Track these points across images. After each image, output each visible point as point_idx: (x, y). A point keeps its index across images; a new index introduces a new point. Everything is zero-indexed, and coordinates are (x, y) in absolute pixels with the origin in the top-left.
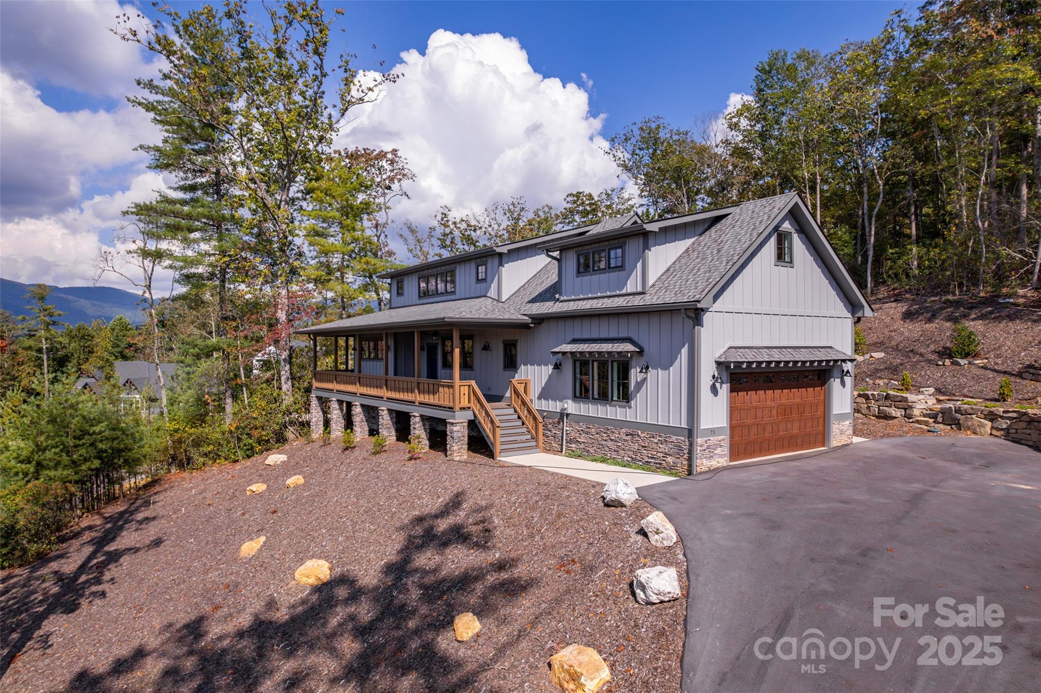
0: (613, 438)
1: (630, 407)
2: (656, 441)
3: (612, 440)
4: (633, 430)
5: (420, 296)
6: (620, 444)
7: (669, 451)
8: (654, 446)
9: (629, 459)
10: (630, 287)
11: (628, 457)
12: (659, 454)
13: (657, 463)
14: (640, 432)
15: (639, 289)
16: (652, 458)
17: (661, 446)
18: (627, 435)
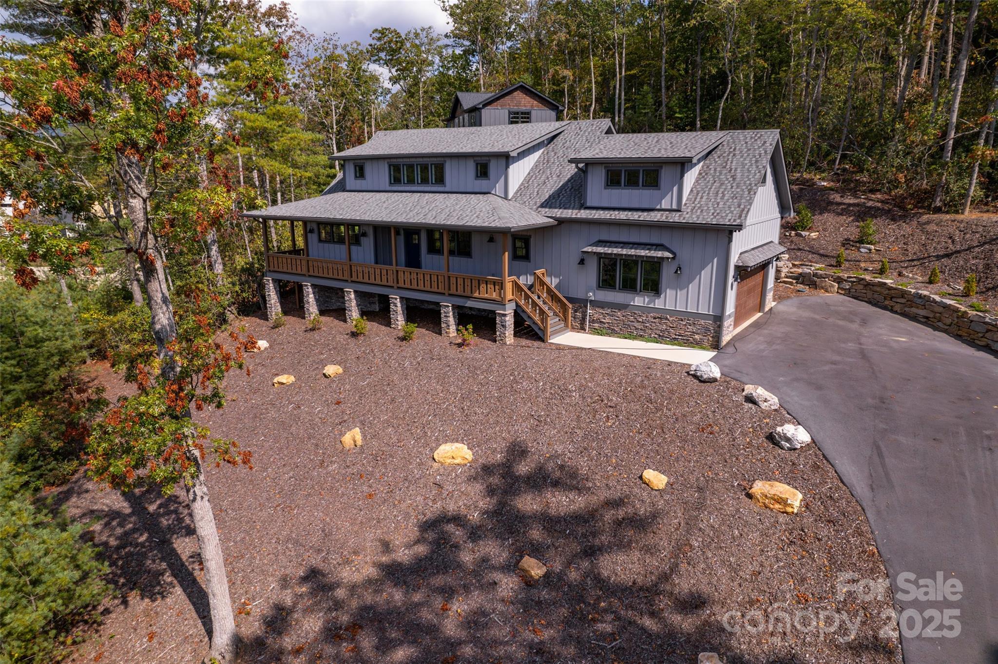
0: (640, 320)
1: (659, 298)
2: (684, 323)
4: (662, 315)
5: (391, 183)
6: (647, 325)
7: (697, 331)
8: (682, 327)
10: (665, 204)
11: (655, 334)
12: (686, 333)
13: (684, 339)
14: (668, 316)
15: (674, 207)
16: (679, 336)
17: (689, 327)
18: (655, 318)
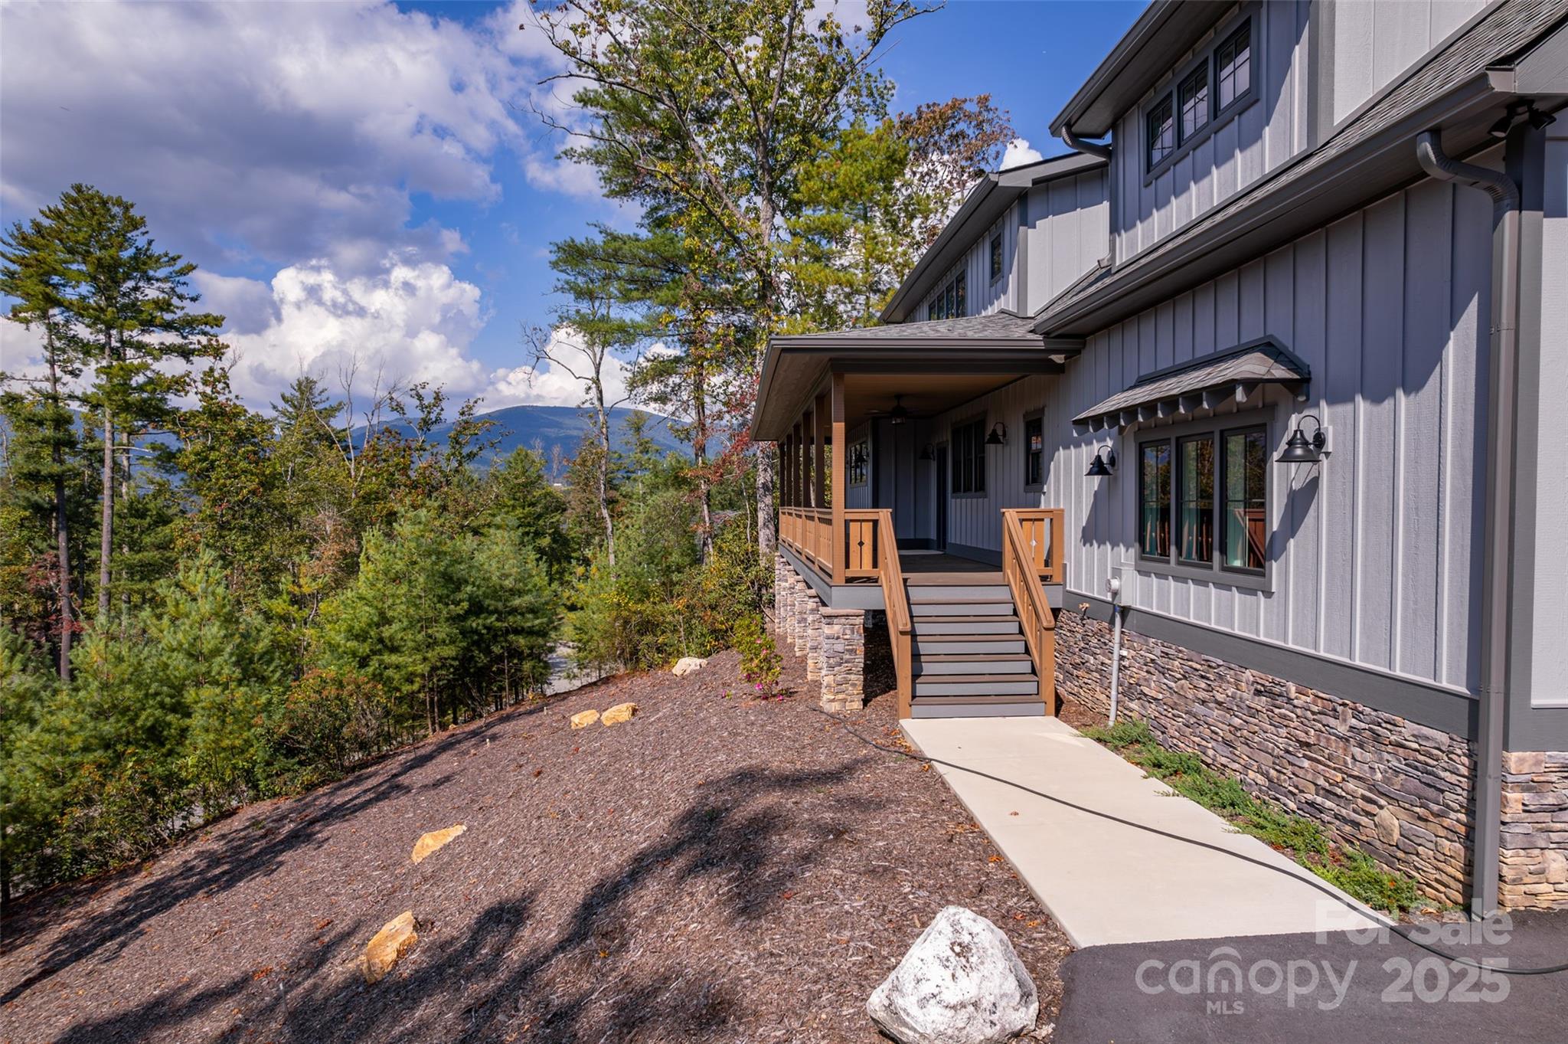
0: (1220, 697)
1: (1268, 594)
2: (1342, 729)
3: (1220, 704)
4: (1275, 676)
6: (1237, 722)
7: (1387, 780)
8: (1336, 748)
9: (1260, 780)
11: (1259, 771)
12: (1351, 786)
13: (1345, 820)
14: (1293, 689)
16: (1329, 794)
17: (1357, 751)
18: (1258, 693)
